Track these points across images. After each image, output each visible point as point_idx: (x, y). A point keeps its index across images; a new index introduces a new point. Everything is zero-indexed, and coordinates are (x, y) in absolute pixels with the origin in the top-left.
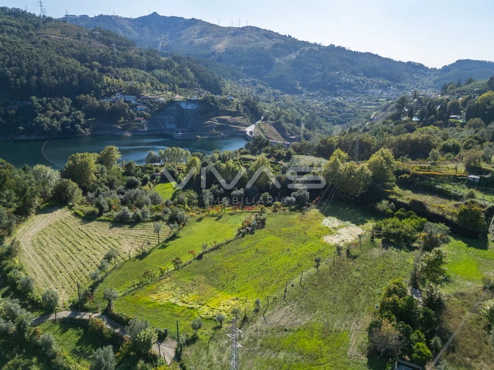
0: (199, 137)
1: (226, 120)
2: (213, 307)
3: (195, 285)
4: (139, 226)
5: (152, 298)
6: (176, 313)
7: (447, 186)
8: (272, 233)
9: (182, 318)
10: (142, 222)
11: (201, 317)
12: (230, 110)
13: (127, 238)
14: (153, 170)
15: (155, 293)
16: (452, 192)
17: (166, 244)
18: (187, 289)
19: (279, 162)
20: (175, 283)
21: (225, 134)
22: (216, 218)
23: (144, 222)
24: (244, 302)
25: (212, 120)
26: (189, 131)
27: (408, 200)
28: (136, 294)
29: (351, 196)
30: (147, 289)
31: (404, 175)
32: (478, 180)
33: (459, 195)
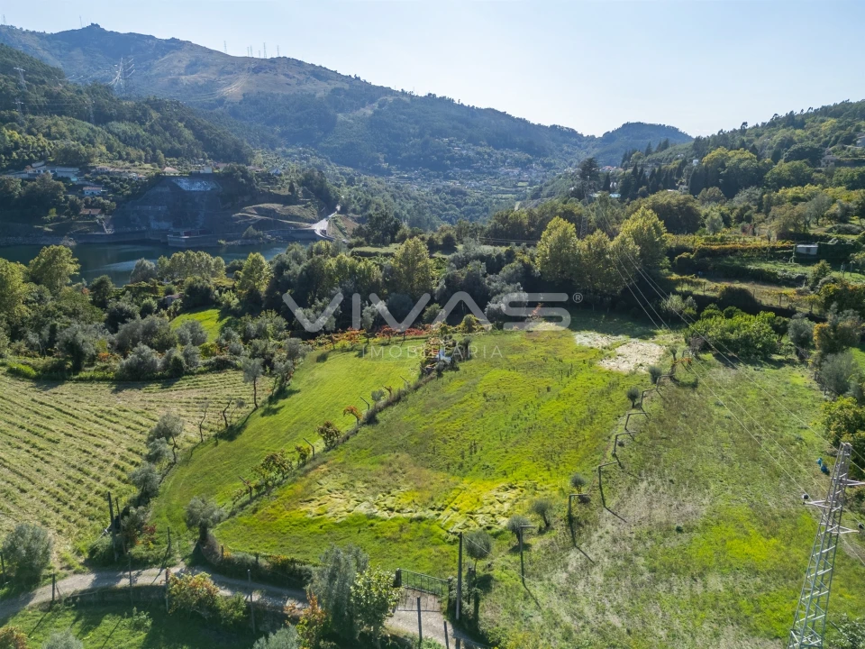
0: (223, 242)
1: (274, 210)
2: (469, 510)
3: (396, 472)
4: (184, 383)
5: (307, 512)
6: (389, 534)
7: (766, 267)
8: (494, 364)
9: (410, 543)
10: (187, 374)
11: (455, 533)
12: (277, 192)
13: (164, 407)
14: (157, 292)
15: (309, 501)
16: (780, 273)
17: (274, 407)
18: (380, 482)
19: (434, 255)
20: (346, 475)
21: (273, 237)
22: (356, 353)
23: (193, 374)
24: (533, 490)
25: (245, 212)
26: (201, 233)
27: (715, 290)
28: (260, 509)
29: (605, 295)
30: (284, 496)
31: (684, 255)
32: (816, 250)
33: (794, 277)
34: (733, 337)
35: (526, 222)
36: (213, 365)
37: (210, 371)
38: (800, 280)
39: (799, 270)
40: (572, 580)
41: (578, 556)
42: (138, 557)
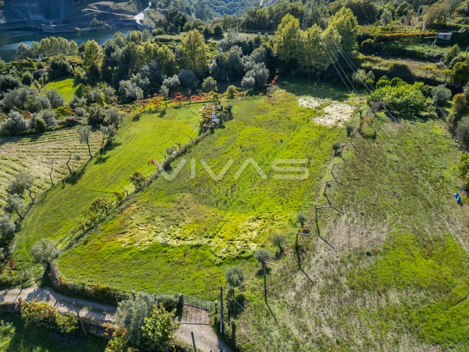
0: (78, 29)
1: (108, 6)
2: (230, 238)
3: (182, 208)
4: (45, 137)
5: (122, 242)
6: (176, 259)
7: (418, 48)
8: (247, 123)
9: (190, 266)
10: (47, 130)
11: (220, 257)
13: (32, 155)
14: (32, 67)
15: (124, 233)
16: (426, 53)
17: (104, 156)
18: (173, 217)
19: (209, 41)
20: (149, 212)
22: (159, 114)
23: (51, 130)
24: (272, 221)
25: (90, 8)
26: (64, 22)
27: (387, 66)
28: (90, 241)
29: (317, 70)
30: (107, 230)
31: (368, 41)
32: (450, 37)
33: (435, 56)
34: (398, 101)
35: (268, 16)
36: (65, 123)
37: (63, 128)
38: (439, 58)
39: (437, 51)
40: (299, 298)
41: (302, 277)
42: (4, 281)
